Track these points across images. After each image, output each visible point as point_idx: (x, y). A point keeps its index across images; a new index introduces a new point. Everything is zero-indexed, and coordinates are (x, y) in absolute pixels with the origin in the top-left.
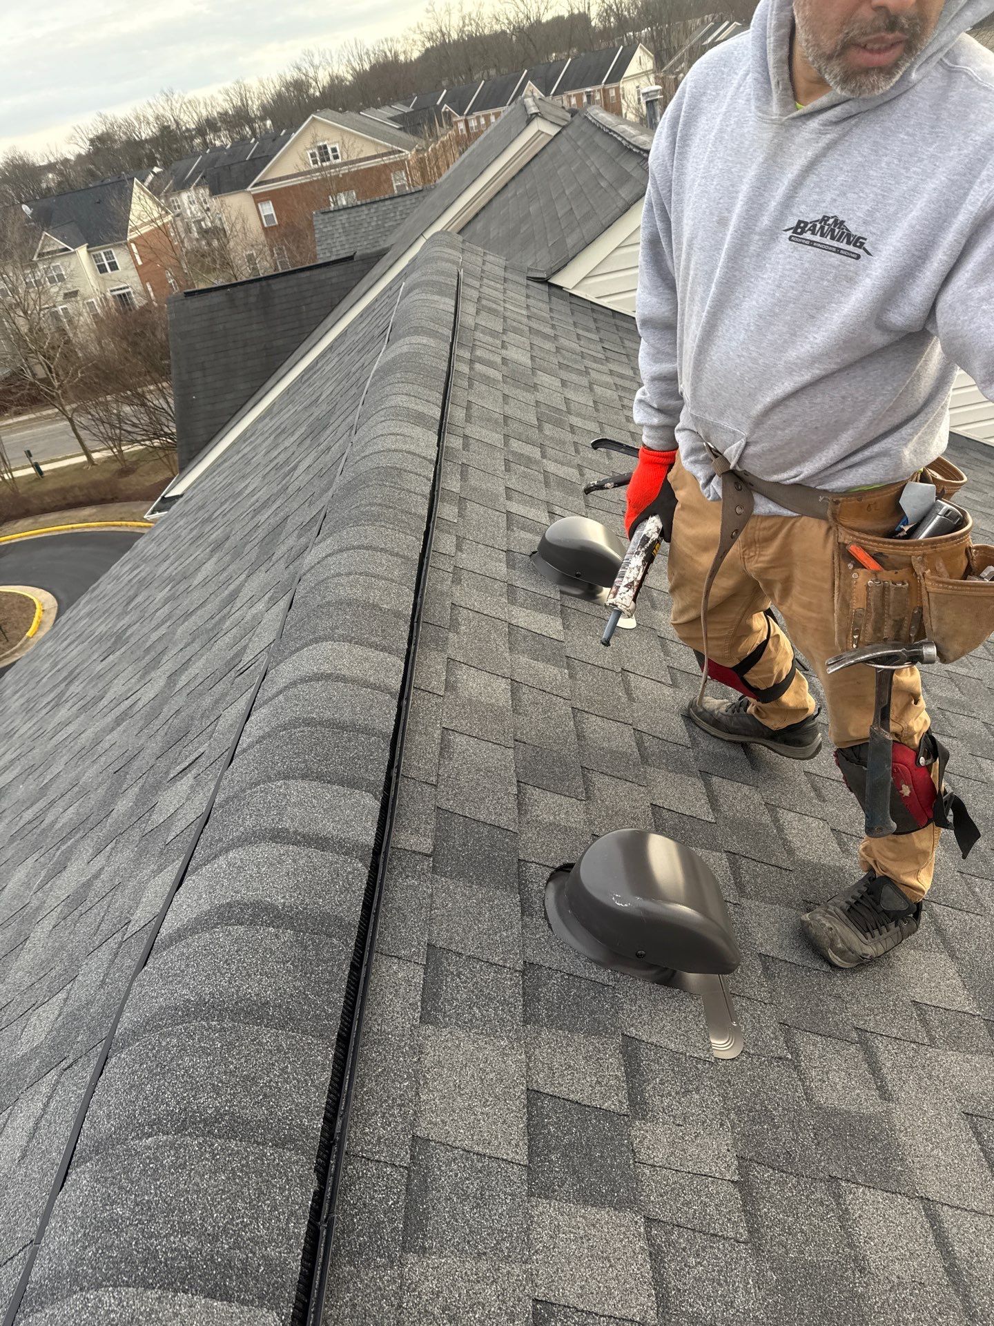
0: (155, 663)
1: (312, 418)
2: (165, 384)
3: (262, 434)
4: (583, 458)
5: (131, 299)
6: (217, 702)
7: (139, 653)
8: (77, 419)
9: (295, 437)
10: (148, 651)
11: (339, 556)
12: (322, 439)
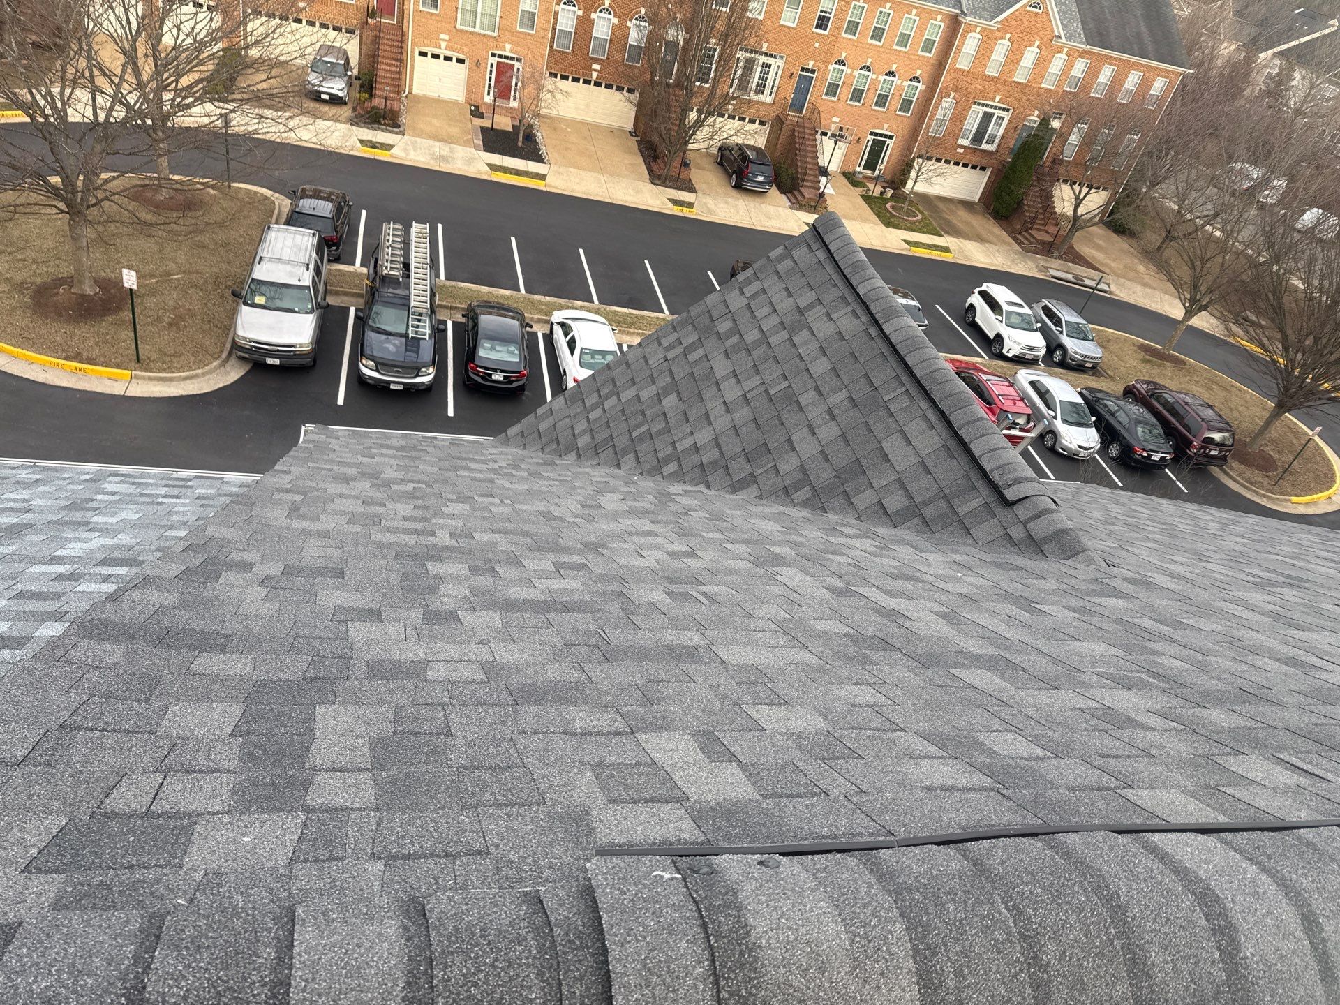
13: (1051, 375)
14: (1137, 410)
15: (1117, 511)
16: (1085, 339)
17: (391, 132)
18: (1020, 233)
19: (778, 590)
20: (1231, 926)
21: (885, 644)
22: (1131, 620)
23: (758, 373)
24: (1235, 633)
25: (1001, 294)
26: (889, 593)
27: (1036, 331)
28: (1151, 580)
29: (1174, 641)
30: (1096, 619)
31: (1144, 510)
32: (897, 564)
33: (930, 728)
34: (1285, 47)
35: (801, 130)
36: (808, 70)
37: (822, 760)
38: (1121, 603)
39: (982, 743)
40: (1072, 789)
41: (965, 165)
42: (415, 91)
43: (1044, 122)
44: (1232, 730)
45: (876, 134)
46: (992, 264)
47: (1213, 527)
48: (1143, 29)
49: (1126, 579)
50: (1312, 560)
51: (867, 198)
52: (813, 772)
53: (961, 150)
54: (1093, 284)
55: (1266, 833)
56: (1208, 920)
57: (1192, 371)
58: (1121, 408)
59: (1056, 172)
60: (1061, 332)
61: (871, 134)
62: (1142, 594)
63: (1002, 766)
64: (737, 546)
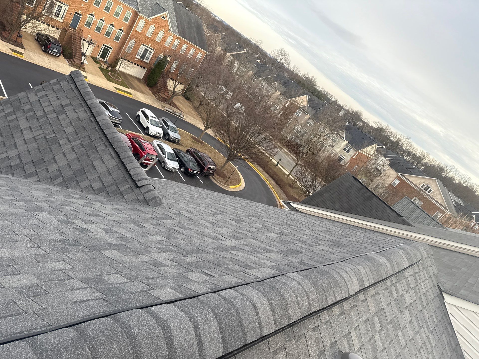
0: (236, 238)
1: (339, 240)
2: (323, 182)
3: (325, 225)
4: (389, 347)
5: (342, 161)
6: (232, 270)
7: (238, 230)
8: (298, 166)
9: (330, 238)
10: (240, 233)
11: (298, 284)
12: (334, 248)
13: (165, 143)
14: (190, 157)
15: (178, 190)
16: (176, 132)
18: (156, 93)
19: (34, 222)
20: (172, 335)
21: (77, 243)
22: (172, 227)
23: (41, 129)
24: (202, 230)
25: (149, 113)
26: (85, 222)
27: (160, 127)
28: (181, 213)
29: (183, 234)
30: (160, 228)
31: (186, 190)
32: (93, 209)
33: (84, 276)
34: (233, 53)
35: (75, 36)
36: (78, 14)
37: (29, 297)
38: (170, 222)
39: (104, 279)
40: (132, 293)
41: (138, 65)
43: (165, 57)
44: (192, 263)
45: (105, 46)
46: (146, 102)
47: (204, 196)
48: (196, 36)
49: (174, 213)
50: (228, 206)
51: (101, 69)
52: (22, 304)
53: (136, 60)
54: (178, 114)
55: (190, 299)
56: (164, 335)
57: (206, 147)
58: (185, 156)
59: (168, 74)
60: (168, 129)
61: (103, 45)
62: (178, 218)
63: (109, 288)
64: (20, 203)
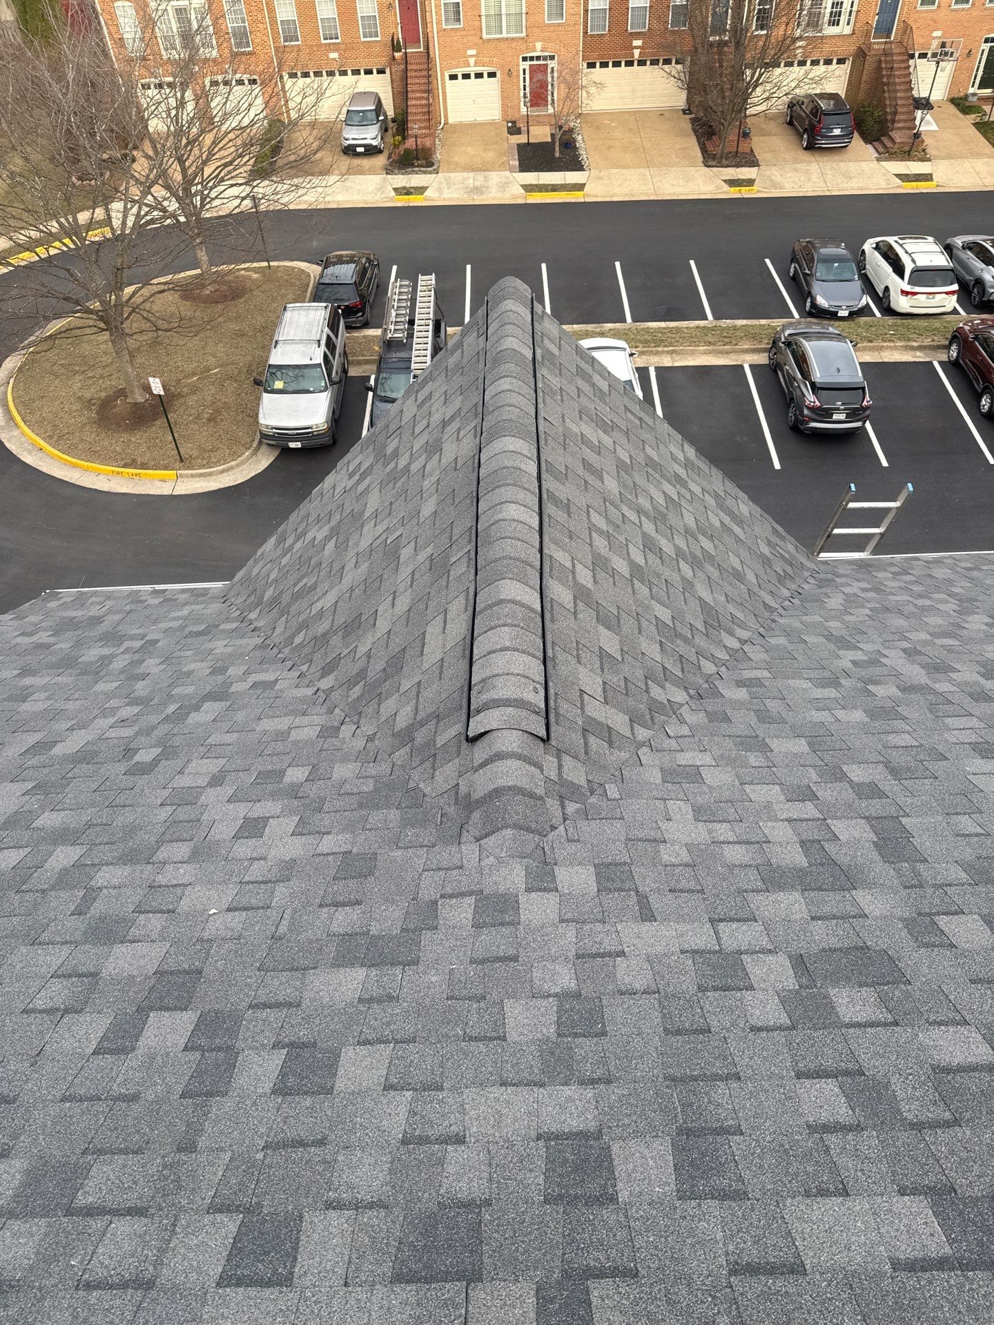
17: (425, 173)
42: (451, 121)
45: (992, 40)
51: (982, 127)
61: (986, 41)
